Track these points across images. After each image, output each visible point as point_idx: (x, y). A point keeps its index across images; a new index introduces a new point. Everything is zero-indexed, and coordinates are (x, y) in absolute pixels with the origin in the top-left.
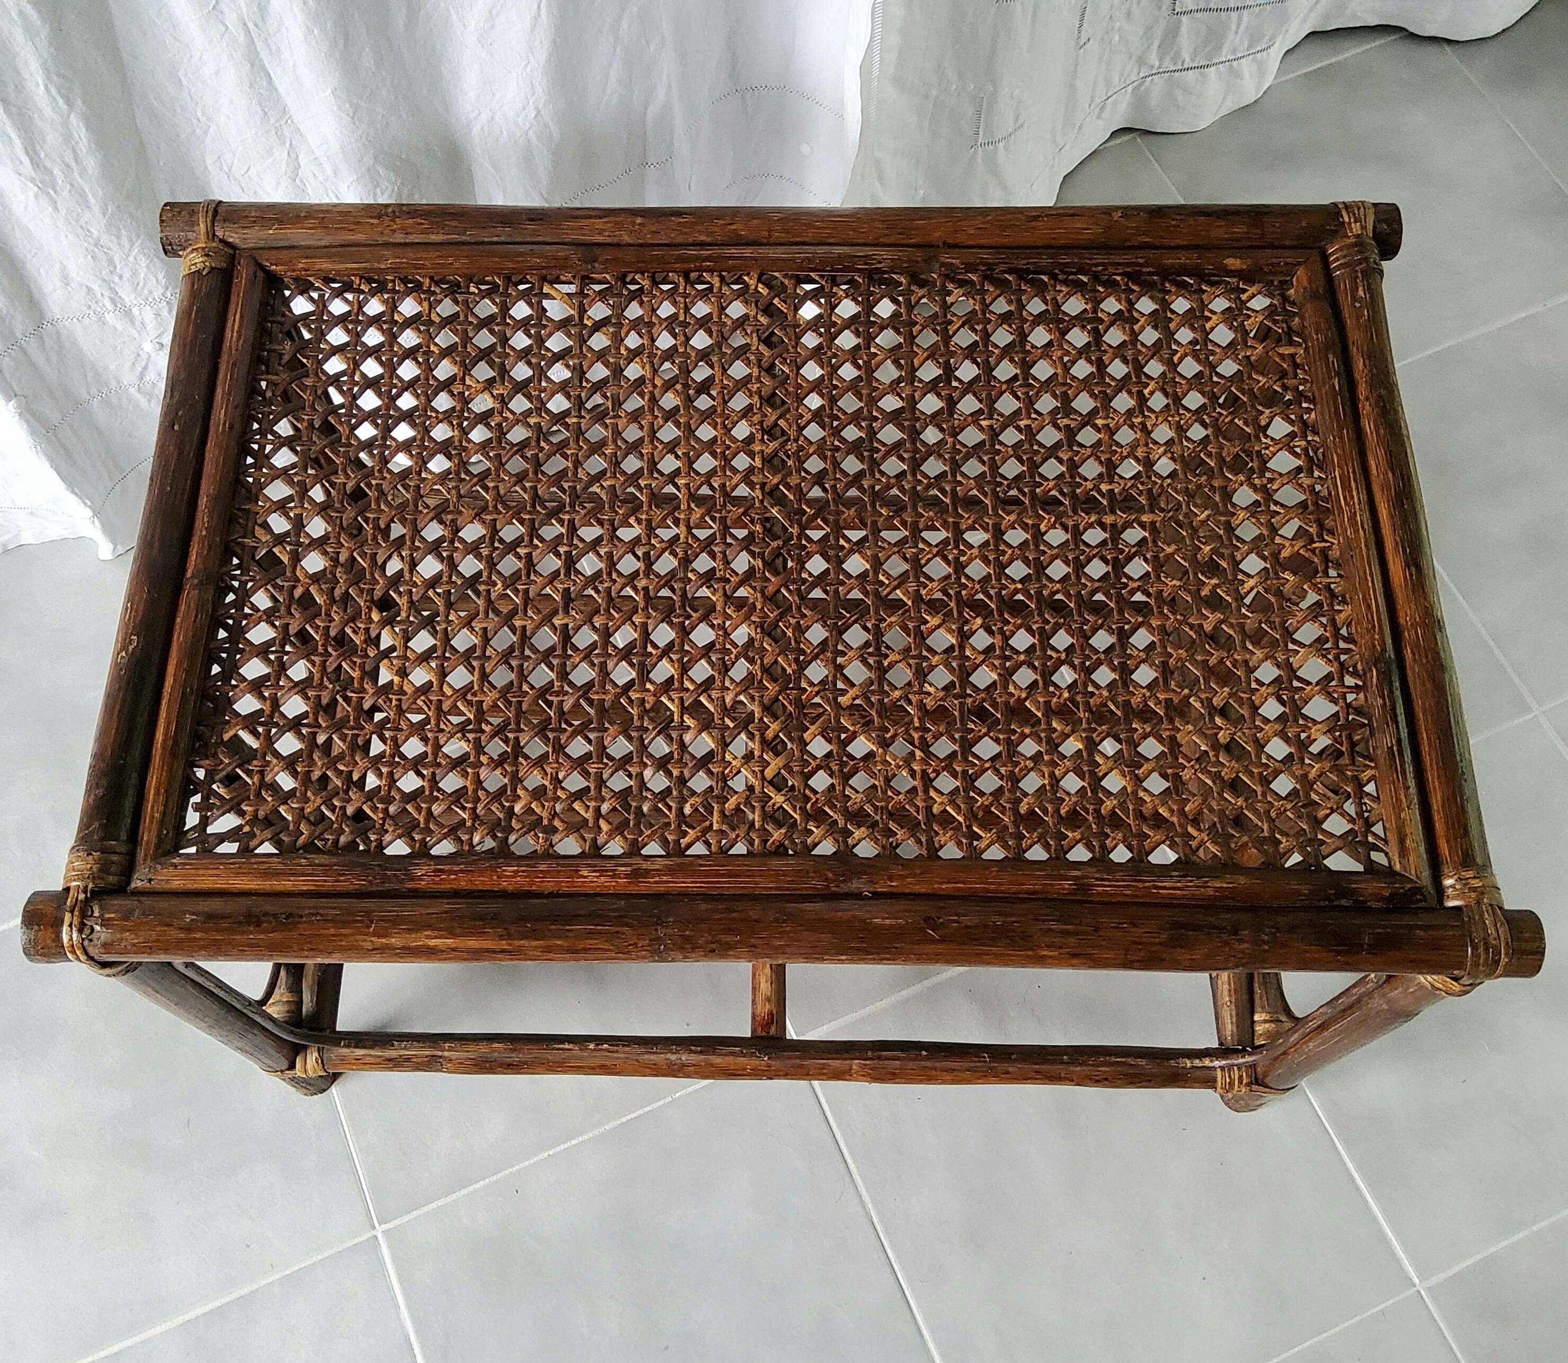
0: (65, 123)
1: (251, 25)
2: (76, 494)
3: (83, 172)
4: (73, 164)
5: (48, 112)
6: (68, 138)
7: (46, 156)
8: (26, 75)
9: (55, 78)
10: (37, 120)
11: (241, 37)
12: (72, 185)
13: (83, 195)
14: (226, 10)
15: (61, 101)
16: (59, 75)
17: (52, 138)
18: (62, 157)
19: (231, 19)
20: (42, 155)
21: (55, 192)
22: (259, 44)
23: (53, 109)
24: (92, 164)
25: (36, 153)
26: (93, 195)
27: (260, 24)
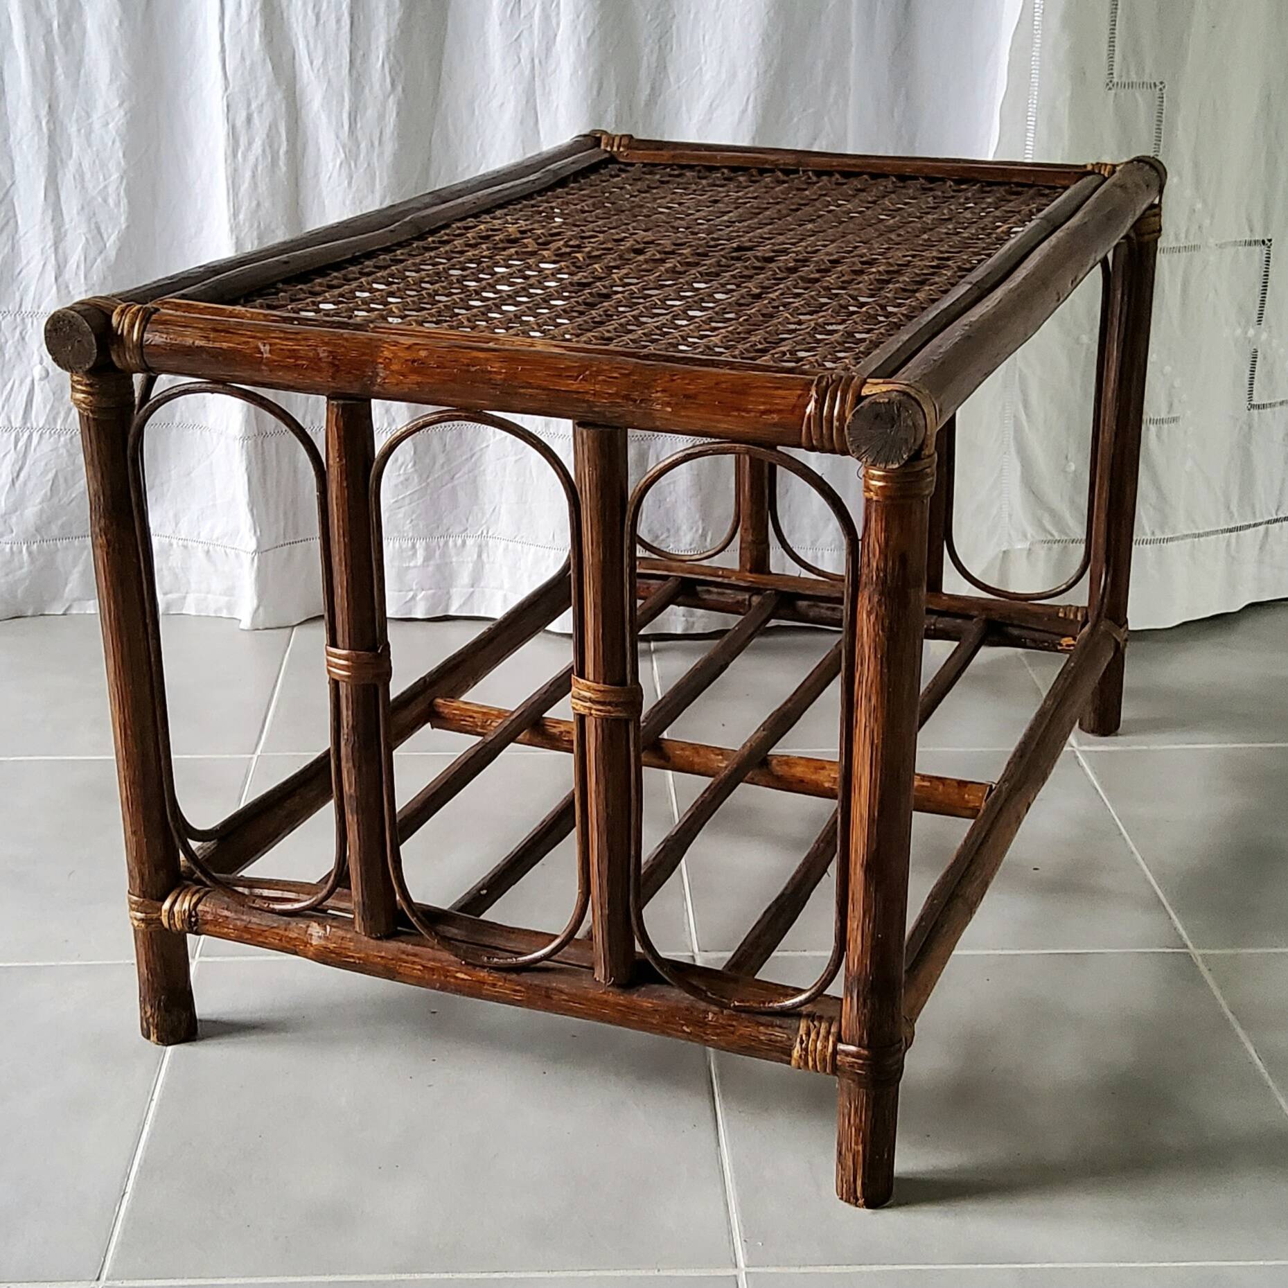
0: (384, 105)
1: (536, 61)
2: (253, 515)
3: (381, 154)
4: (376, 143)
5: (377, 86)
6: (381, 117)
7: (361, 128)
8: (373, 47)
9: (392, 58)
10: (367, 90)
11: (527, 72)
12: (369, 165)
13: (373, 178)
14: (523, 45)
15: (388, 80)
16: (395, 56)
17: (371, 113)
18: (371, 135)
19: (525, 53)
20: (359, 125)
21: (356, 165)
22: (538, 83)
23: (381, 86)
24: (390, 147)
25: (355, 119)
26: (380, 181)
27: (543, 62)
